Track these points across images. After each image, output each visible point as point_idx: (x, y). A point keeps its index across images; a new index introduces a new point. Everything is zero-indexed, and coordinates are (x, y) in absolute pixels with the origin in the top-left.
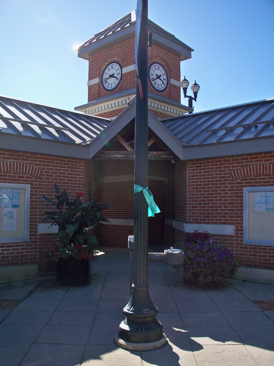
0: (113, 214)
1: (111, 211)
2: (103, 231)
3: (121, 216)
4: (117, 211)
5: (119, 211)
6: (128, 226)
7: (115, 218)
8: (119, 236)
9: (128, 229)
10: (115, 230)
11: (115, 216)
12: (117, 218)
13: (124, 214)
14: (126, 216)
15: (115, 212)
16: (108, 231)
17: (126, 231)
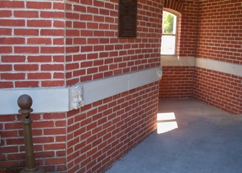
0: (215, 52)
1: (213, 48)
2: (199, 78)
3: (228, 57)
4: (222, 49)
5: (225, 49)
6: (236, 77)
7: (217, 59)
8: (221, 91)
9: (236, 81)
10: (216, 79)
11: (218, 56)
12: (221, 60)
13: (231, 54)
14: (235, 58)
15: (219, 49)
16: (207, 80)
17: (232, 84)
